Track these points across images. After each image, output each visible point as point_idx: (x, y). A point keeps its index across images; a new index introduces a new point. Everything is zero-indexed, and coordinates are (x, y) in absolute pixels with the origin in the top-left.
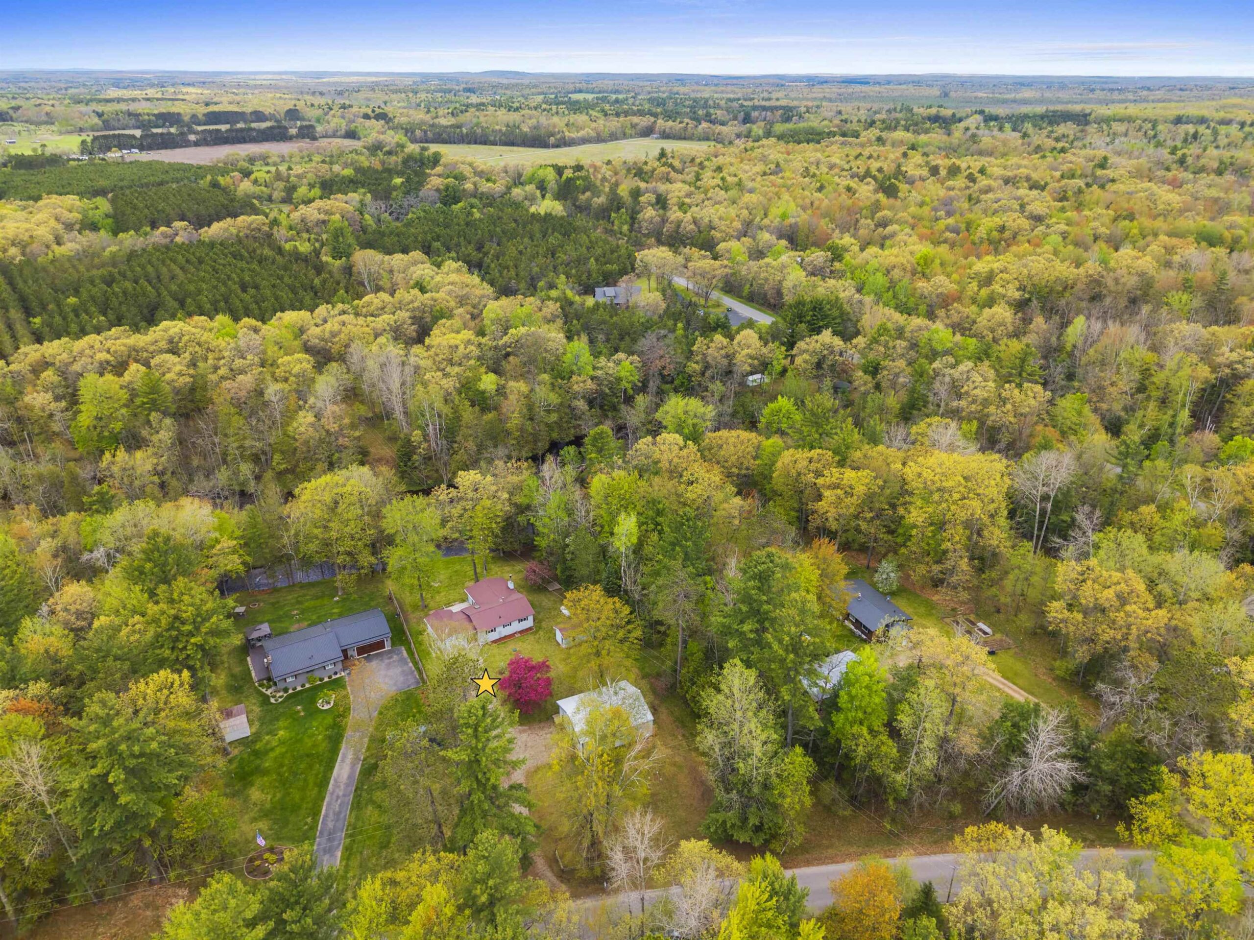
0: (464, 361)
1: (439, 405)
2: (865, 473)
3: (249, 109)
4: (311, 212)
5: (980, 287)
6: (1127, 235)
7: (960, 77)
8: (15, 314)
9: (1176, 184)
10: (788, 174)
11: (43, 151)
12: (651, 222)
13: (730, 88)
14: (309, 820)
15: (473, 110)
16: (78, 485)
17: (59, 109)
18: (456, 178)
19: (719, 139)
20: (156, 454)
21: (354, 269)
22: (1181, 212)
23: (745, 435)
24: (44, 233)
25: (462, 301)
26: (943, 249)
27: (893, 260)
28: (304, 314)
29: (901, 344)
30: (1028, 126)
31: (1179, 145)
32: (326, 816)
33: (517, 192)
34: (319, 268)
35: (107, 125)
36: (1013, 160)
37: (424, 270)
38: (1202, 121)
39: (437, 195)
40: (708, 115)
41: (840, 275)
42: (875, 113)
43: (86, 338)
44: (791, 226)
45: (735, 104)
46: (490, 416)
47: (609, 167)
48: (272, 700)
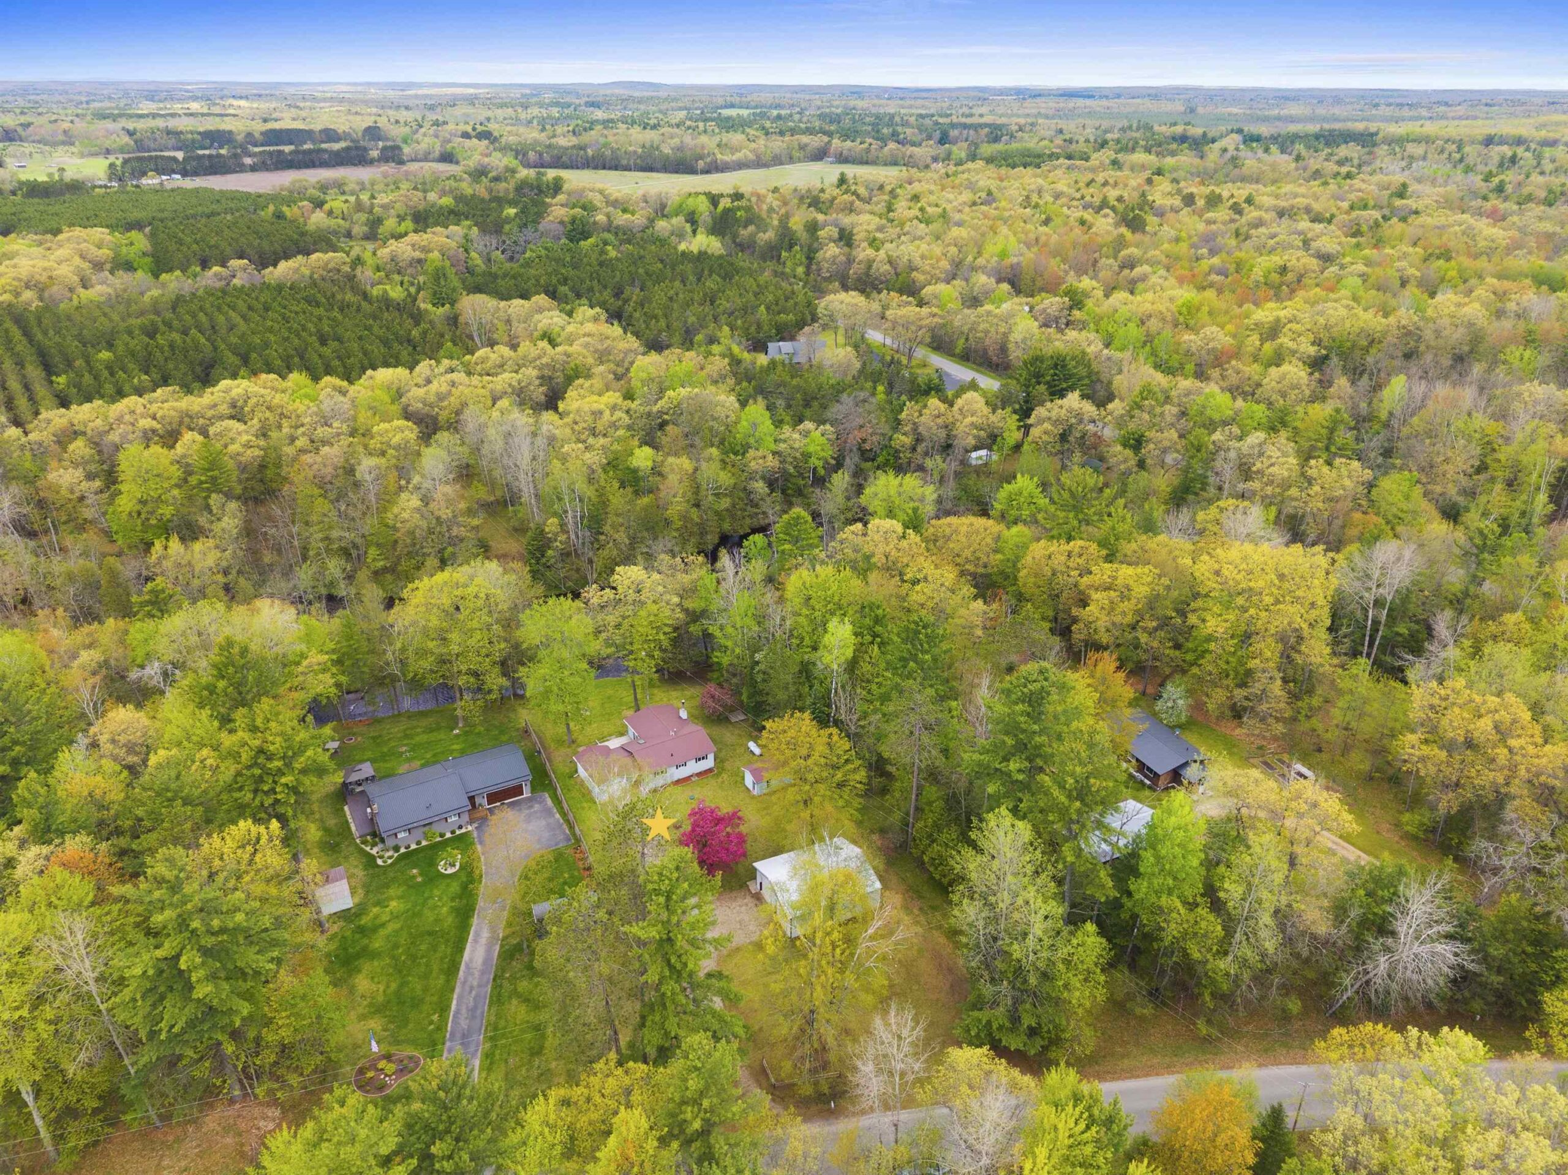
0: (611, 431)
1: (581, 486)
2: (1146, 570)
3: (317, 127)
4: (403, 249)
5: (1263, 341)
6: (1443, 280)
7: (1208, 90)
8: (34, 372)
9: (1497, 217)
10: (1003, 204)
11: (61, 176)
12: (834, 263)
13: (919, 102)
14: (435, 1017)
15: (600, 127)
16: (119, 585)
17: (80, 126)
18: (584, 208)
19: (909, 163)
20: (217, 547)
21: (461, 319)
22: (1509, 250)
23: (980, 522)
24: (66, 272)
25: (602, 356)
26: (1210, 294)
27: (1148, 306)
28: (401, 372)
29: (1171, 410)
30: (1299, 147)
31: (1495, 171)
32: (457, 1012)
33: (662, 225)
34: (418, 317)
35: (140, 145)
36: (1287, 188)
37: (552, 318)
38: (1519, 141)
39: (561, 228)
40: (895, 134)
41: (1083, 326)
42: (1106, 132)
43: (125, 401)
44: (1012, 266)
45: (927, 121)
46: (645, 500)
47: (776, 195)
48: (380, 862)
